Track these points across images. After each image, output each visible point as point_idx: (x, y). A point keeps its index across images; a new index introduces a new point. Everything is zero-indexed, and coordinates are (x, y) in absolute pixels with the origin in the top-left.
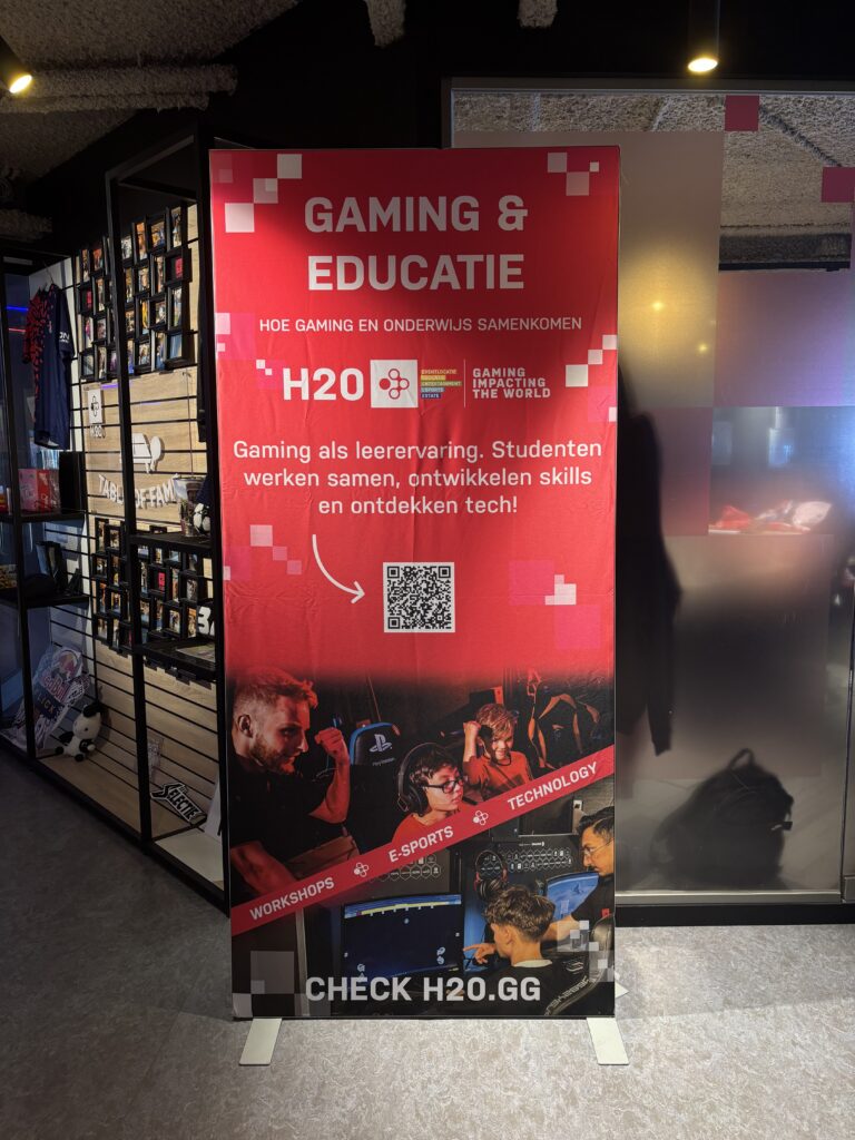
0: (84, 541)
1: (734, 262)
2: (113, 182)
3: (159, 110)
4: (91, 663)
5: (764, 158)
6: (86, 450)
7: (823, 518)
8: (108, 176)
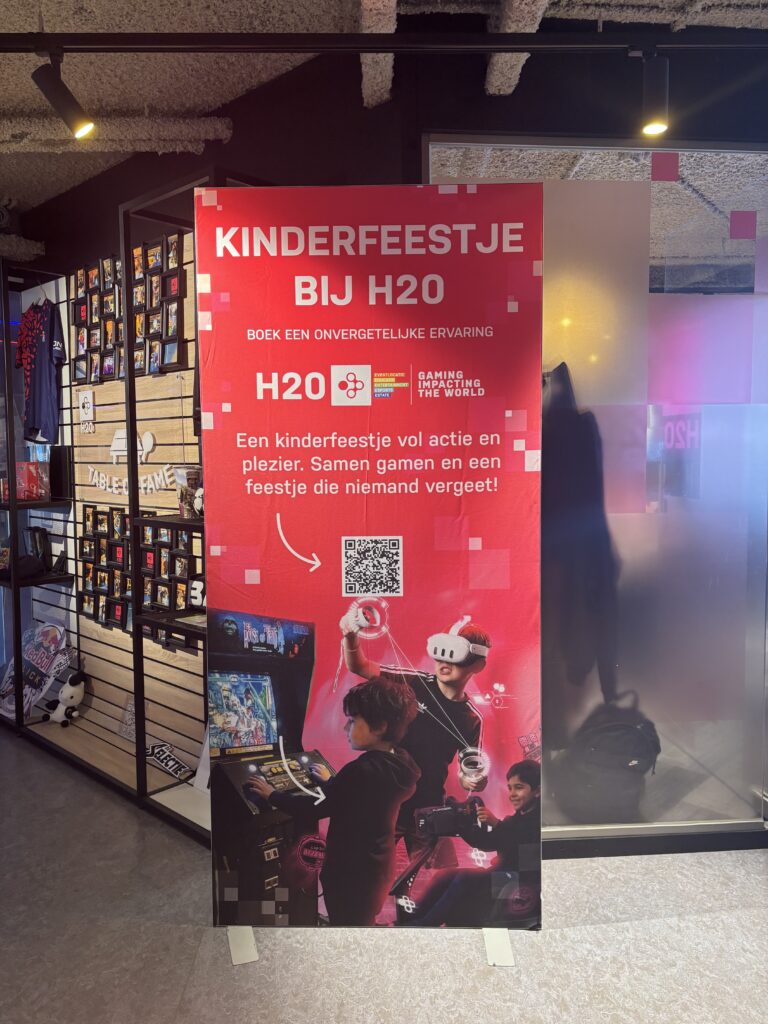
0: (70, 526)
2: (126, 215)
3: (160, 153)
4: (74, 638)
6: (75, 444)
8: (121, 210)
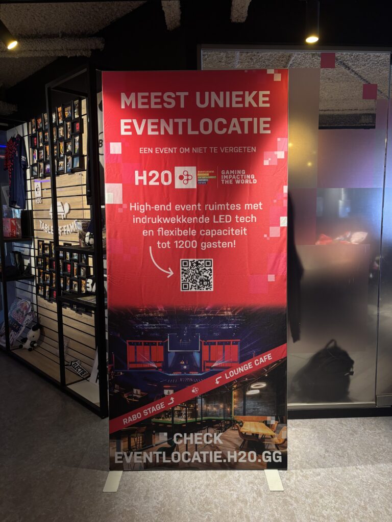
0: (32, 251)
1: (324, 126)
2: (49, 89)
3: (69, 57)
4: (35, 307)
5: (336, 80)
6: (34, 209)
7: (364, 239)
8: (47, 86)
